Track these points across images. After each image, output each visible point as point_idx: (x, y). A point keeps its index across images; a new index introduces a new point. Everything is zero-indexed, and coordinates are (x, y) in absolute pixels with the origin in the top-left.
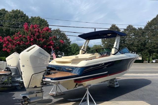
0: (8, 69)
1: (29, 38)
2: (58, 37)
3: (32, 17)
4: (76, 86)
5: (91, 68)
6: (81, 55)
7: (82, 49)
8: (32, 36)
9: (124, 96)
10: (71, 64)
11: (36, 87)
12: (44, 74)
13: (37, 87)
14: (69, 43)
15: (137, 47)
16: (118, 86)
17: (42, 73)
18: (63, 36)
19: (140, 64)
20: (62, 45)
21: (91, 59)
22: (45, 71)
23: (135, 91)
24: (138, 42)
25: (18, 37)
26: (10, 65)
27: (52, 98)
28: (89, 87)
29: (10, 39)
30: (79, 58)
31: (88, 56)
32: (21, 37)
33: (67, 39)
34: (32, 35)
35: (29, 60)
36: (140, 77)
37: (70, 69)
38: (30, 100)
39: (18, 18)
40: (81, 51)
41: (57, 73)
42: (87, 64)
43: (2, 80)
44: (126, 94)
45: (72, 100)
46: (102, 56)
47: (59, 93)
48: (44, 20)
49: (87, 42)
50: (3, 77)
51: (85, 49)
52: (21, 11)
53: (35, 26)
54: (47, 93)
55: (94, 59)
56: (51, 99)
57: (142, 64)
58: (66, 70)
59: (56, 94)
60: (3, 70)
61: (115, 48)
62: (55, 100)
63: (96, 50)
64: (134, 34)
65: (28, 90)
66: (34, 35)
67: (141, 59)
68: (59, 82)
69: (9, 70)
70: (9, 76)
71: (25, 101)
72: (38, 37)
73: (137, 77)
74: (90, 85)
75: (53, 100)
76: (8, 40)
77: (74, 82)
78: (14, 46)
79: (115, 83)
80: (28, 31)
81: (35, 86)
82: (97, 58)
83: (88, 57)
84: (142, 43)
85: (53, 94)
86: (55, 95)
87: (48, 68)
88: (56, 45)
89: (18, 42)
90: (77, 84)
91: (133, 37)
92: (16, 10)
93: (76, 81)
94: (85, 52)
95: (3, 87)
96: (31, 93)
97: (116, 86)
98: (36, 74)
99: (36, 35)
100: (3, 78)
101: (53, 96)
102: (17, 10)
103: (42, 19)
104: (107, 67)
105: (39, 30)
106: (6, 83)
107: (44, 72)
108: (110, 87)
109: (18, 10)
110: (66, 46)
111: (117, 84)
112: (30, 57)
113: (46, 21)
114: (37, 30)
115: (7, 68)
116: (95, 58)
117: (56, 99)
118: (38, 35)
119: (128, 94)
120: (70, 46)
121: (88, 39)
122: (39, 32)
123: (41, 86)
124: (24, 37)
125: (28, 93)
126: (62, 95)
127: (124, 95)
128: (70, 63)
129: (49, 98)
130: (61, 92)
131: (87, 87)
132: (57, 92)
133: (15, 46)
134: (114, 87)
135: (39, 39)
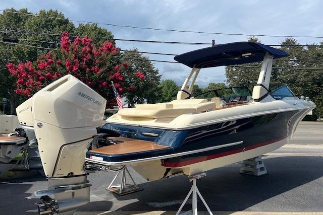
0: (21, 132)
1: (69, 65)
2: (134, 67)
3: (80, 25)
4: (166, 174)
5: (204, 132)
6: (179, 103)
7: (182, 89)
8: (76, 62)
9: (280, 198)
10: (156, 121)
11: (71, 175)
12: (91, 144)
13: (75, 174)
14: (156, 80)
15: (303, 86)
16: (264, 172)
17: (87, 144)
18: (145, 63)
19: (309, 124)
20: (142, 83)
21: (203, 110)
22: (93, 137)
23: (306, 185)
24: (305, 76)
25: (46, 63)
26: (25, 123)
27: (113, 199)
28: (199, 177)
29: (30, 67)
30: (174, 108)
31: (196, 103)
32: (52, 62)
33: (152, 71)
34: (76, 60)
35: (53, 112)
36: (312, 152)
37: (152, 134)
38: (57, 204)
39: (53, 28)
40: (180, 93)
41: (121, 143)
42: (193, 123)
43: (8, 155)
44: (285, 193)
45: (158, 205)
46: (229, 103)
47: (129, 187)
48: (106, 30)
49: (195, 73)
50: (9, 148)
51: (189, 89)
52: (59, 13)
53: (85, 41)
54: (104, 186)
55: (211, 110)
56: (110, 202)
57: (313, 124)
58: (143, 137)
59: (123, 190)
60: (9, 135)
61: (261, 85)
62: (118, 204)
63: (215, 91)
64: (299, 58)
65: (53, 183)
66: (81, 59)
67: (312, 114)
68: (124, 165)
69: (23, 134)
70: (23, 146)
71: (45, 208)
72: (90, 63)
73: (306, 152)
74: (200, 173)
75: (114, 205)
76: (27, 70)
77: (162, 165)
78: (39, 82)
79: (258, 166)
80: (68, 51)
81: (69, 174)
82: (217, 109)
83: (196, 107)
84: (314, 79)
85: (117, 189)
86: (120, 192)
87: (100, 130)
88: (131, 82)
89: (48, 74)
90: (168, 170)
91: (296, 64)
92: (49, 10)
93: (165, 162)
94: (189, 96)
95: (13, 170)
96: (59, 189)
97: (260, 173)
98: (71, 146)
99: (85, 59)
100: (10, 152)
101: (116, 194)
102: (51, 11)
103: (102, 28)
104: (238, 130)
105: (92, 49)
106: (20, 161)
107: (90, 141)
108: (245, 174)
109: (54, 10)
110: (152, 86)
111: (262, 169)
112: (55, 103)
113: (110, 33)
114: (88, 49)
115: (18, 130)
116: (212, 108)
117: (122, 201)
118: (90, 60)
119: (289, 193)
120: (159, 86)
121: (196, 67)
122: (91, 52)
123: (84, 173)
124: (60, 64)
125: (53, 188)
126: (136, 191)
127: (280, 195)
128: (154, 119)
129: (107, 198)
130: (134, 184)
131: (192, 176)
132: (126, 184)
133: (41, 82)
134: (255, 174)
135: (91, 68)
